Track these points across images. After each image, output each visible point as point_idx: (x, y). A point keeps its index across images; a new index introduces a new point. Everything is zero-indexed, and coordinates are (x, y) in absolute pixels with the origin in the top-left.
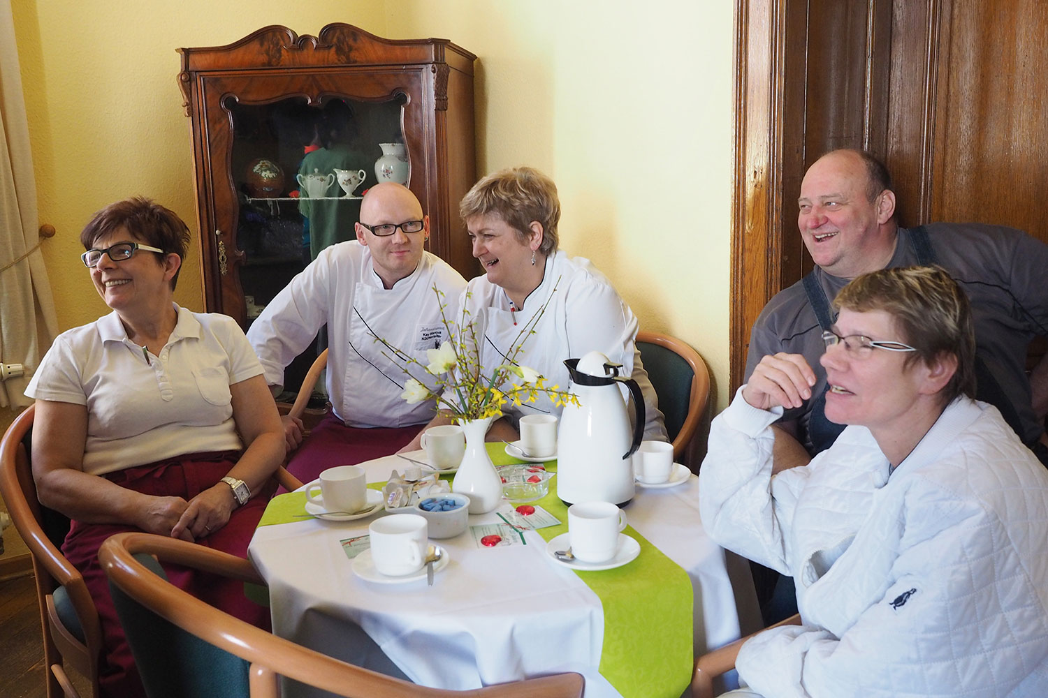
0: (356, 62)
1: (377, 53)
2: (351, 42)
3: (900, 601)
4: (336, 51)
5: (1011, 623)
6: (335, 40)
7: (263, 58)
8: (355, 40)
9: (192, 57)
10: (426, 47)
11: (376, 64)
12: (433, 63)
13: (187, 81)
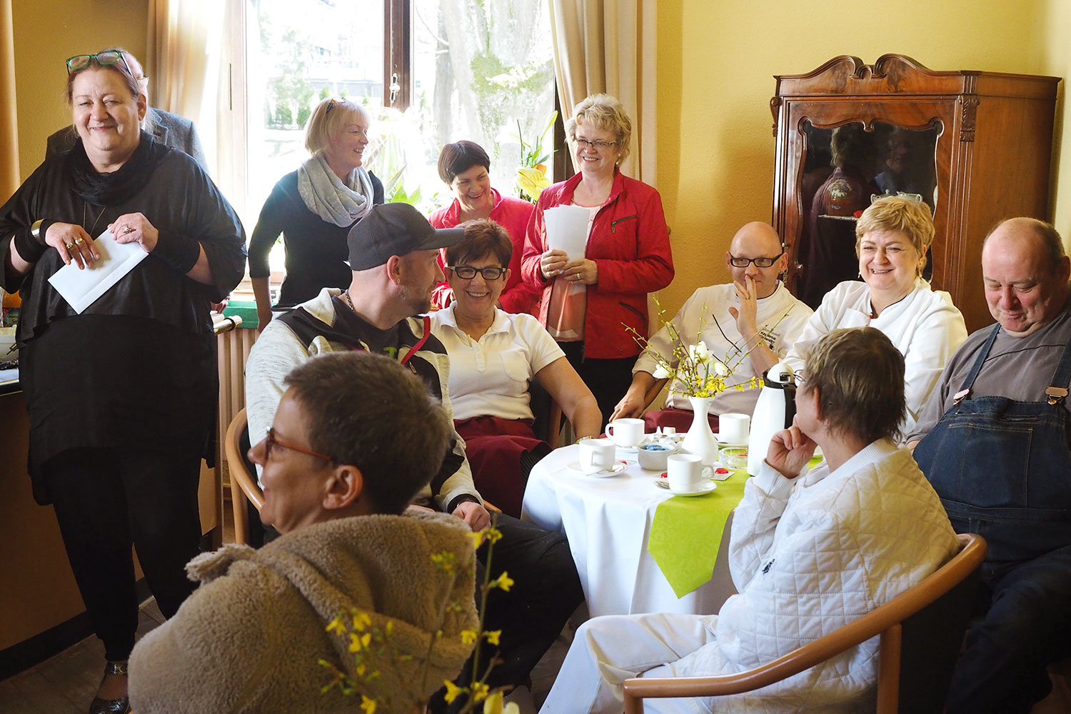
0: (902, 91)
1: (918, 83)
2: (900, 72)
3: (766, 569)
4: (888, 82)
5: (845, 601)
6: (888, 70)
7: (833, 85)
8: (904, 70)
9: (784, 84)
10: (958, 78)
11: (918, 93)
12: (963, 94)
13: (776, 106)
